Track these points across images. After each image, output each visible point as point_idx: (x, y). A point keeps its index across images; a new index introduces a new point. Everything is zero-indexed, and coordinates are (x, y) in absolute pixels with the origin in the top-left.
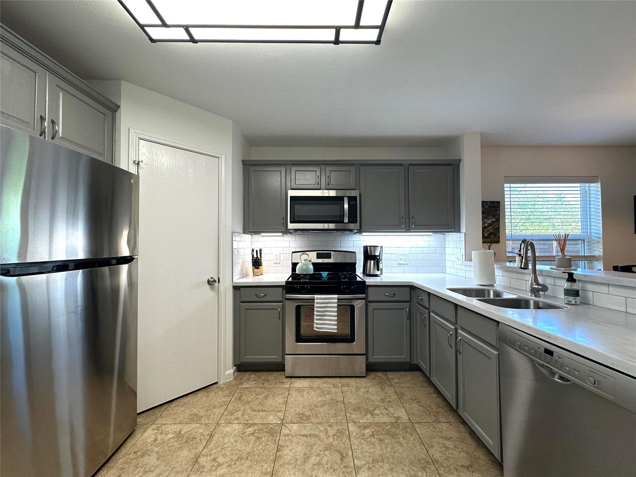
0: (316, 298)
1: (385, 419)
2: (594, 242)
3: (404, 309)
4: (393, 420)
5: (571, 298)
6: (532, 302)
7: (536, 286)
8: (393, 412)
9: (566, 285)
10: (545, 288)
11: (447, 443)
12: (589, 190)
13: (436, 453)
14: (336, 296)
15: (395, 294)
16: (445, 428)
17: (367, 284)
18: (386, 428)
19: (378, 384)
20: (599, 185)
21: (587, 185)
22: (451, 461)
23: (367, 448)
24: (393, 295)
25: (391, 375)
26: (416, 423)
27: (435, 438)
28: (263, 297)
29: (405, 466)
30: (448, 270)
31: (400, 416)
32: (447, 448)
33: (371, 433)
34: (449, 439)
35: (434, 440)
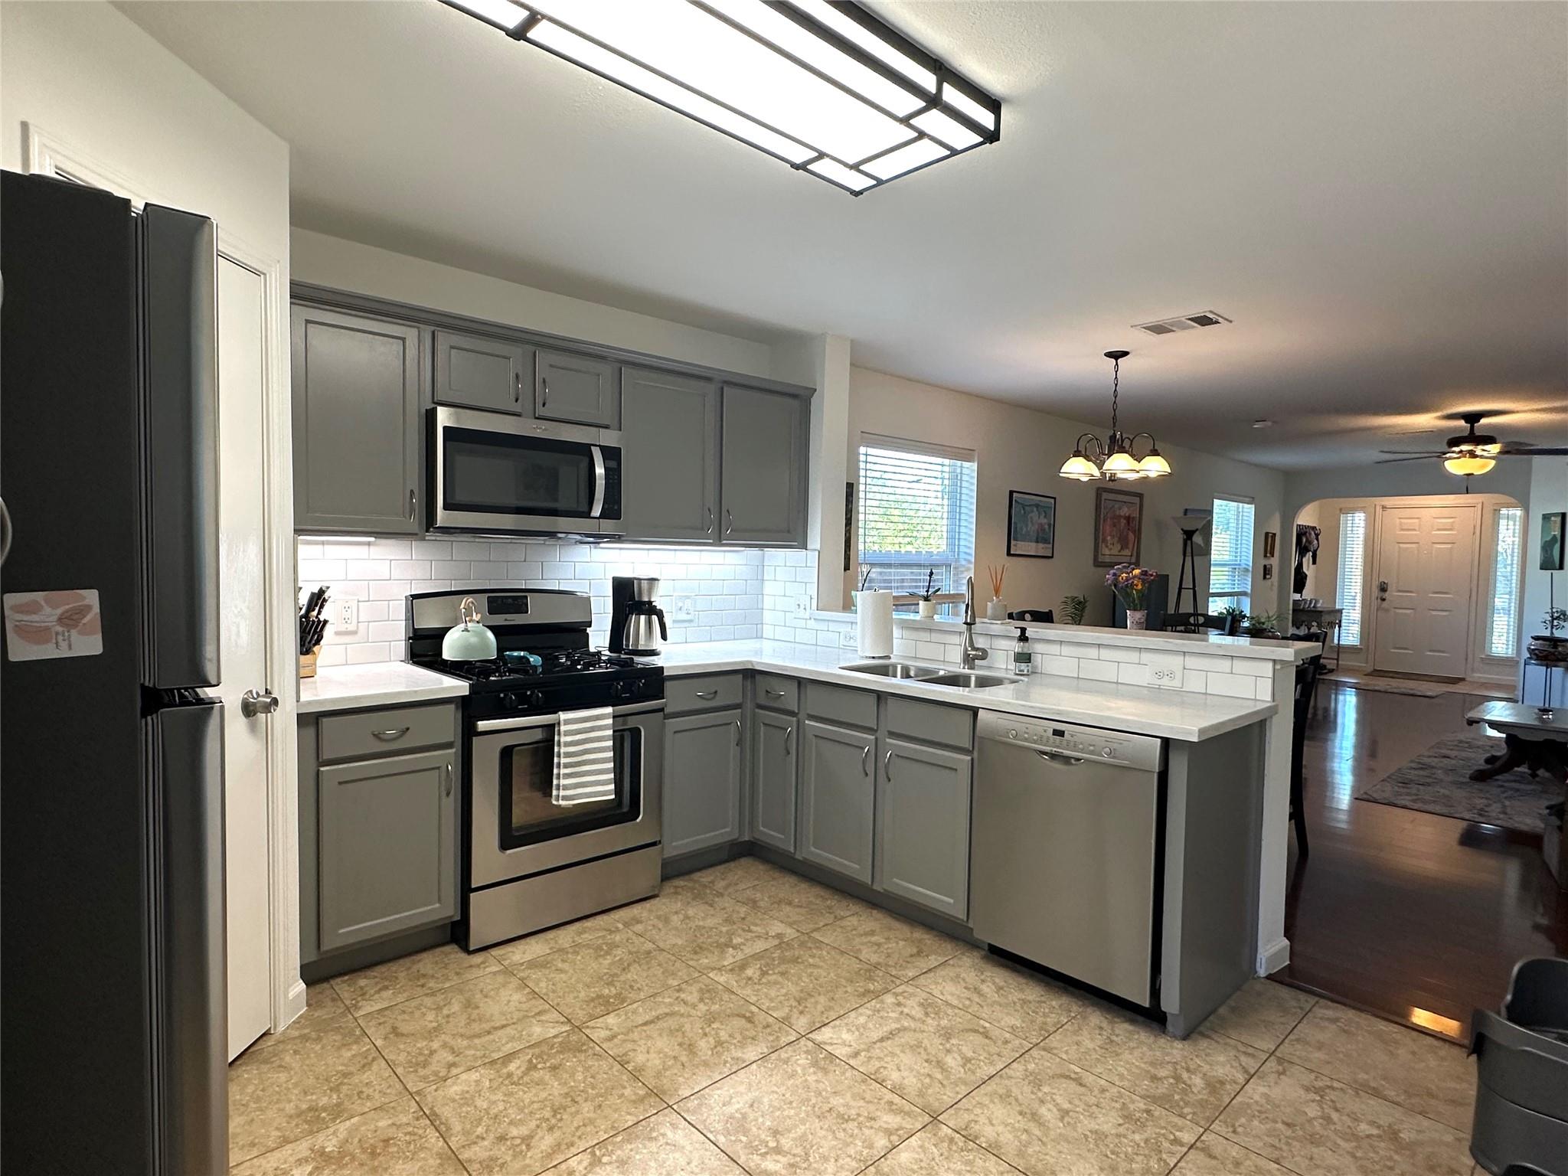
0: (565, 720)
1: (760, 946)
2: (963, 569)
3: (730, 724)
4: (776, 942)
5: (1023, 666)
6: (973, 679)
7: (974, 653)
8: (764, 931)
9: (1017, 647)
10: (984, 655)
11: (874, 939)
12: (961, 473)
13: (869, 955)
14: (609, 710)
15: (716, 692)
16: (856, 923)
17: (666, 673)
18: (774, 955)
19: (693, 899)
20: (975, 466)
21: (959, 463)
22: (896, 956)
23: (773, 993)
24: (712, 696)
25: (704, 877)
26: (812, 932)
27: (854, 939)
28: (394, 739)
29: (845, 987)
30: (768, 631)
31: (780, 932)
32: (879, 945)
33: (758, 973)
34: (872, 933)
35: (854, 943)
